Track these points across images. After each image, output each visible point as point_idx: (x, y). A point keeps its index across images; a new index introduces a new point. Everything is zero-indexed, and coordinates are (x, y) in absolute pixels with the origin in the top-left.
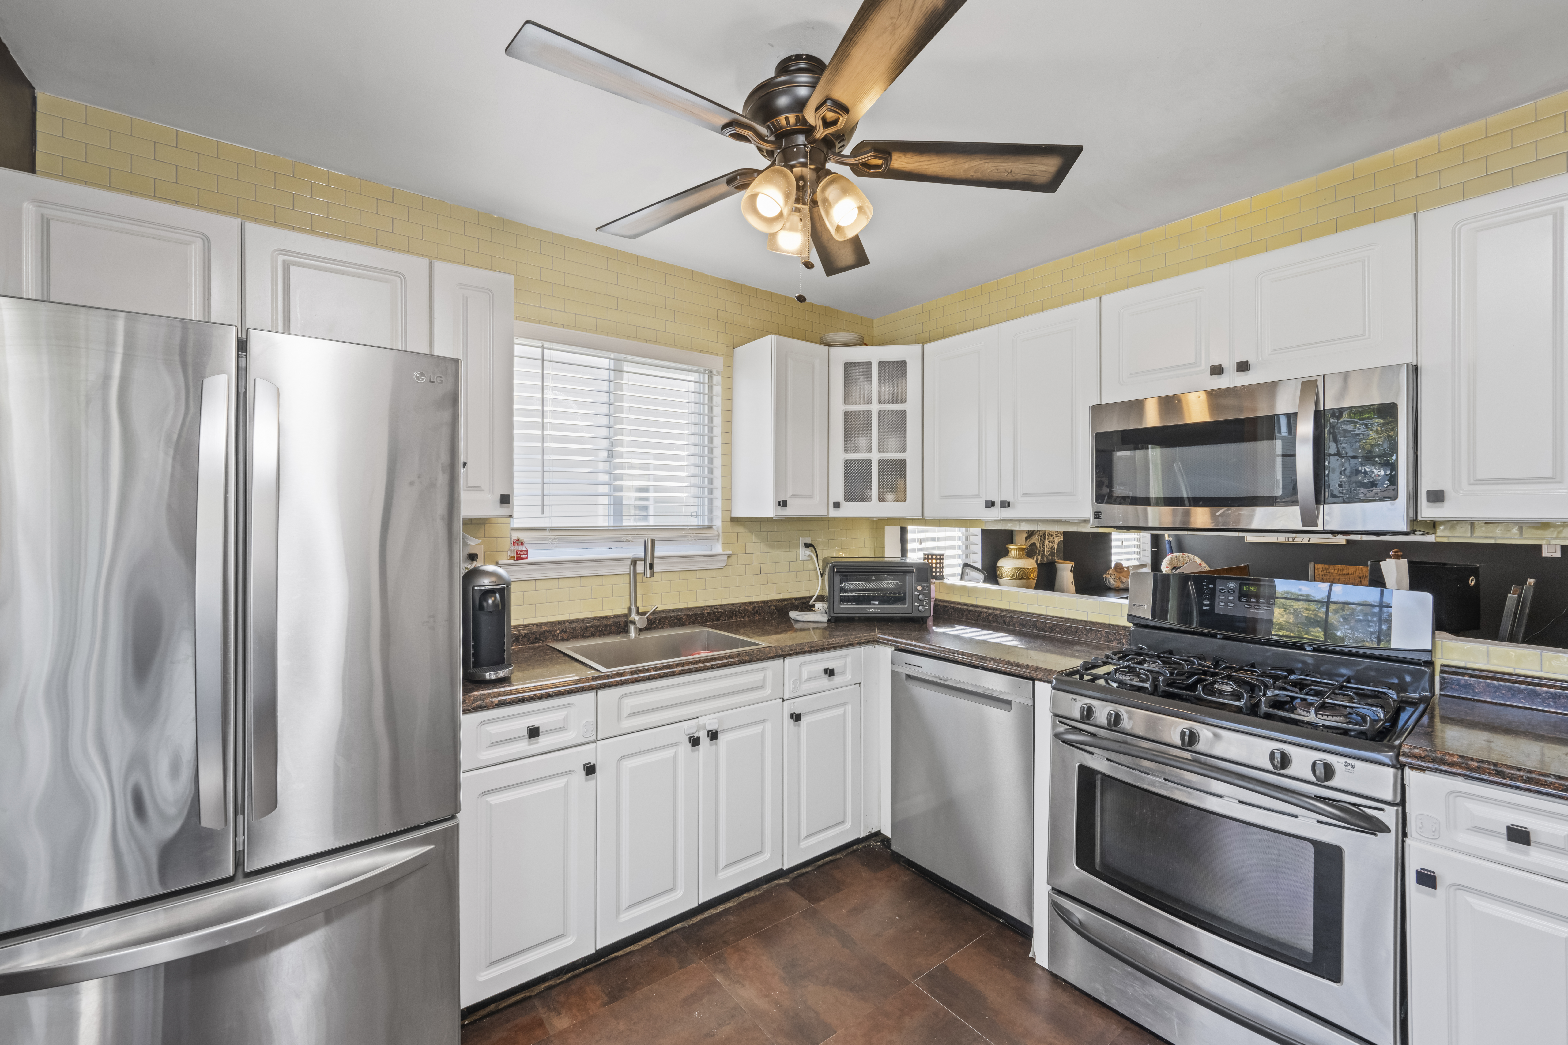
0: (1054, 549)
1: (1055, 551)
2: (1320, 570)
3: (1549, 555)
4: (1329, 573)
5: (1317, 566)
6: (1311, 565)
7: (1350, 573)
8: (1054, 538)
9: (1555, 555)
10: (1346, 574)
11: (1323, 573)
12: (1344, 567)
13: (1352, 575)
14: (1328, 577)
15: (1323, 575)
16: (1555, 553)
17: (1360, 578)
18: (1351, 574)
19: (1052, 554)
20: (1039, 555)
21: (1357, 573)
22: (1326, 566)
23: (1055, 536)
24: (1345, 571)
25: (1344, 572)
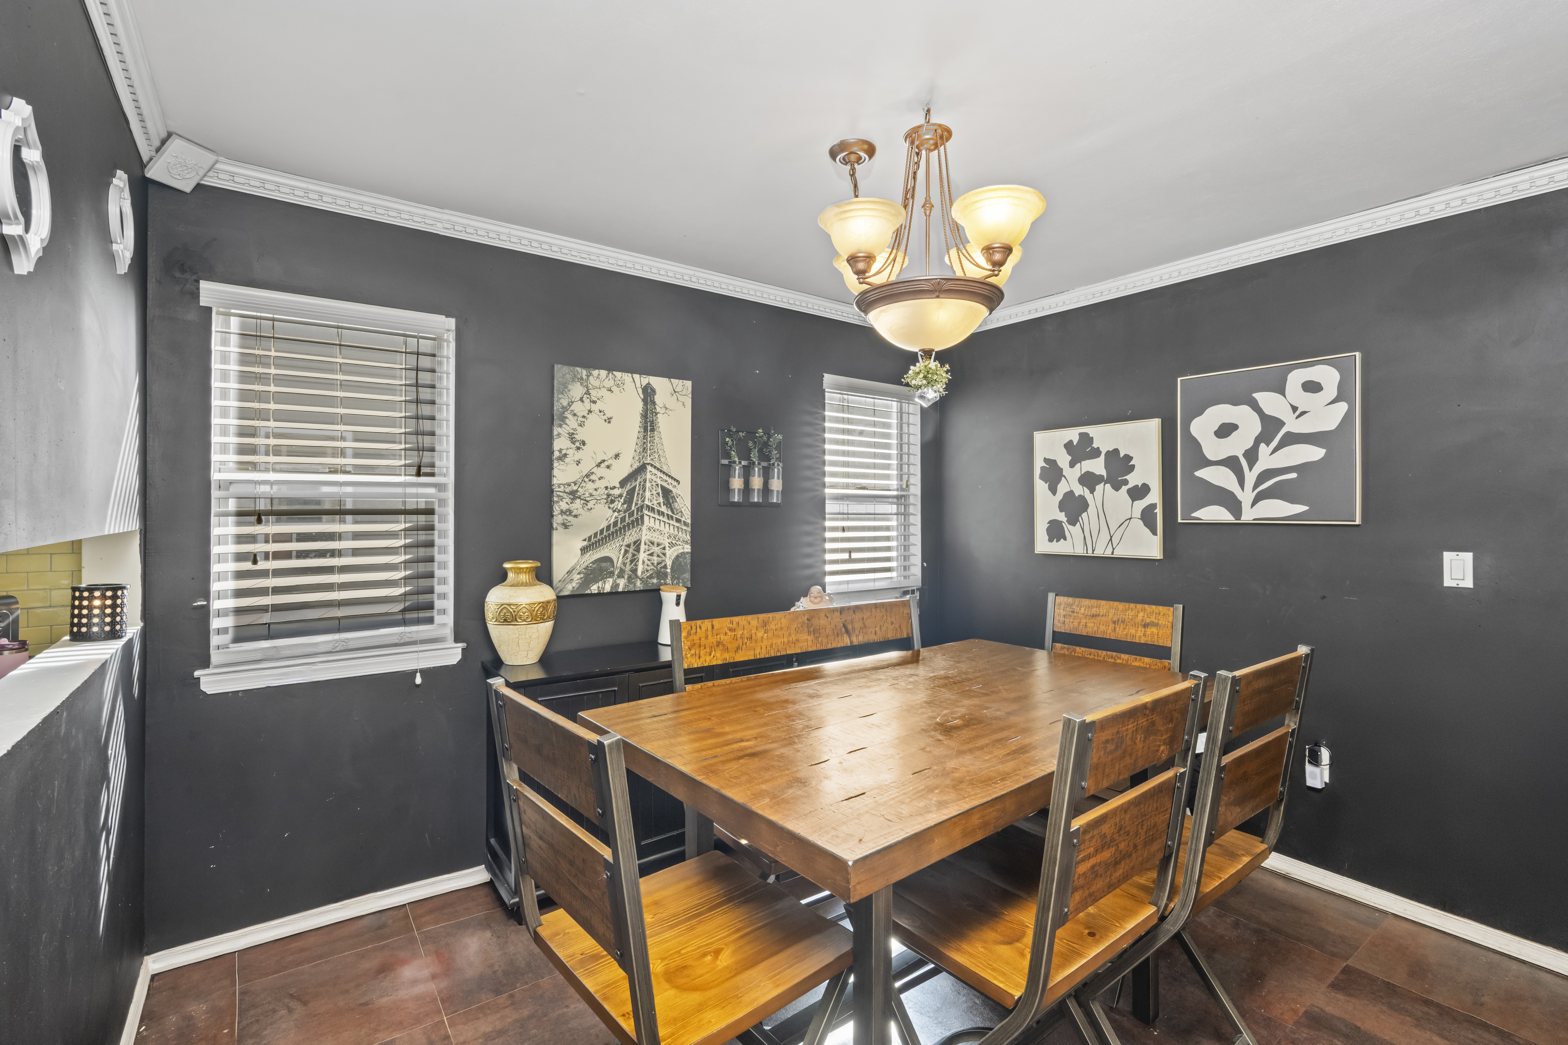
0: (665, 567)
1: (669, 570)
2: (1062, 607)
3: (1453, 584)
4: (1073, 612)
5: (1060, 599)
6: (1051, 596)
7: (1101, 614)
8: (664, 548)
9: (1462, 584)
10: (1096, 616)
11: (1065, 613)
12: (1094, 602)
13: (1104, 618)
14: (1072, 620)
15: (1064, 616)
16: (1463, 580)
17: (1114, 622)
18: (1103, 616)
19: (660, 574)
20: (621, 575)
21: (1110, 614)
22: (1070, 600)
23: (667, 545)
24: (1095, 609)
25: (1094, 611)
